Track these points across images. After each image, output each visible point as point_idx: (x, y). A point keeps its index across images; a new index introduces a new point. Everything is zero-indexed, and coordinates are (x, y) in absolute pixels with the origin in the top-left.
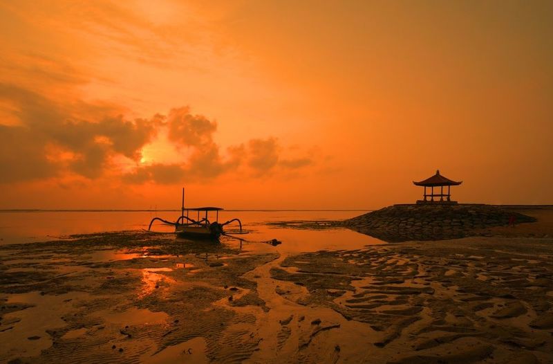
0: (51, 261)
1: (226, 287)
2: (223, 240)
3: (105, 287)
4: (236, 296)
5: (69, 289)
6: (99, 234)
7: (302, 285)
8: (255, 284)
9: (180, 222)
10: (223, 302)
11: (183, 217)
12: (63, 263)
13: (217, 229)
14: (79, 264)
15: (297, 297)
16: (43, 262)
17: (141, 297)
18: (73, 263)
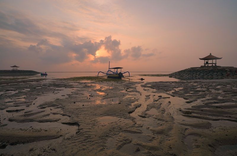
0: (68, 82)
1: (125, 88)
2: (123, 79)
3: (84, 87)
4: (128, 90)
5: (73, 87)
6: (82, 77)
7: (153, 88)
8: (136, 88)
9: (108, 73)
10: (124, 91)
11: (109, 71)
12: (72, 83)
13: (121, 75)
14: (76, 83)
15: (152, 91)
16: (65, 82)
17: (95, 89)
18: (74, 83)
